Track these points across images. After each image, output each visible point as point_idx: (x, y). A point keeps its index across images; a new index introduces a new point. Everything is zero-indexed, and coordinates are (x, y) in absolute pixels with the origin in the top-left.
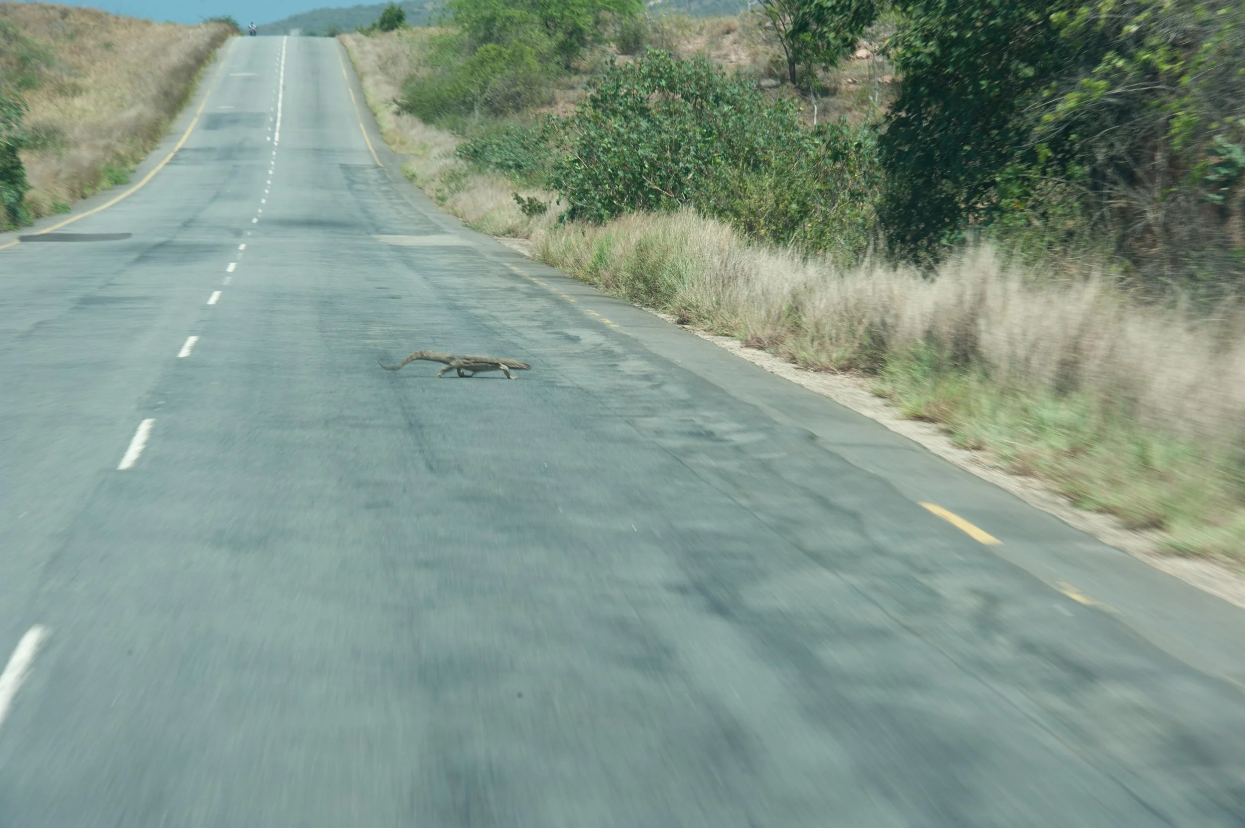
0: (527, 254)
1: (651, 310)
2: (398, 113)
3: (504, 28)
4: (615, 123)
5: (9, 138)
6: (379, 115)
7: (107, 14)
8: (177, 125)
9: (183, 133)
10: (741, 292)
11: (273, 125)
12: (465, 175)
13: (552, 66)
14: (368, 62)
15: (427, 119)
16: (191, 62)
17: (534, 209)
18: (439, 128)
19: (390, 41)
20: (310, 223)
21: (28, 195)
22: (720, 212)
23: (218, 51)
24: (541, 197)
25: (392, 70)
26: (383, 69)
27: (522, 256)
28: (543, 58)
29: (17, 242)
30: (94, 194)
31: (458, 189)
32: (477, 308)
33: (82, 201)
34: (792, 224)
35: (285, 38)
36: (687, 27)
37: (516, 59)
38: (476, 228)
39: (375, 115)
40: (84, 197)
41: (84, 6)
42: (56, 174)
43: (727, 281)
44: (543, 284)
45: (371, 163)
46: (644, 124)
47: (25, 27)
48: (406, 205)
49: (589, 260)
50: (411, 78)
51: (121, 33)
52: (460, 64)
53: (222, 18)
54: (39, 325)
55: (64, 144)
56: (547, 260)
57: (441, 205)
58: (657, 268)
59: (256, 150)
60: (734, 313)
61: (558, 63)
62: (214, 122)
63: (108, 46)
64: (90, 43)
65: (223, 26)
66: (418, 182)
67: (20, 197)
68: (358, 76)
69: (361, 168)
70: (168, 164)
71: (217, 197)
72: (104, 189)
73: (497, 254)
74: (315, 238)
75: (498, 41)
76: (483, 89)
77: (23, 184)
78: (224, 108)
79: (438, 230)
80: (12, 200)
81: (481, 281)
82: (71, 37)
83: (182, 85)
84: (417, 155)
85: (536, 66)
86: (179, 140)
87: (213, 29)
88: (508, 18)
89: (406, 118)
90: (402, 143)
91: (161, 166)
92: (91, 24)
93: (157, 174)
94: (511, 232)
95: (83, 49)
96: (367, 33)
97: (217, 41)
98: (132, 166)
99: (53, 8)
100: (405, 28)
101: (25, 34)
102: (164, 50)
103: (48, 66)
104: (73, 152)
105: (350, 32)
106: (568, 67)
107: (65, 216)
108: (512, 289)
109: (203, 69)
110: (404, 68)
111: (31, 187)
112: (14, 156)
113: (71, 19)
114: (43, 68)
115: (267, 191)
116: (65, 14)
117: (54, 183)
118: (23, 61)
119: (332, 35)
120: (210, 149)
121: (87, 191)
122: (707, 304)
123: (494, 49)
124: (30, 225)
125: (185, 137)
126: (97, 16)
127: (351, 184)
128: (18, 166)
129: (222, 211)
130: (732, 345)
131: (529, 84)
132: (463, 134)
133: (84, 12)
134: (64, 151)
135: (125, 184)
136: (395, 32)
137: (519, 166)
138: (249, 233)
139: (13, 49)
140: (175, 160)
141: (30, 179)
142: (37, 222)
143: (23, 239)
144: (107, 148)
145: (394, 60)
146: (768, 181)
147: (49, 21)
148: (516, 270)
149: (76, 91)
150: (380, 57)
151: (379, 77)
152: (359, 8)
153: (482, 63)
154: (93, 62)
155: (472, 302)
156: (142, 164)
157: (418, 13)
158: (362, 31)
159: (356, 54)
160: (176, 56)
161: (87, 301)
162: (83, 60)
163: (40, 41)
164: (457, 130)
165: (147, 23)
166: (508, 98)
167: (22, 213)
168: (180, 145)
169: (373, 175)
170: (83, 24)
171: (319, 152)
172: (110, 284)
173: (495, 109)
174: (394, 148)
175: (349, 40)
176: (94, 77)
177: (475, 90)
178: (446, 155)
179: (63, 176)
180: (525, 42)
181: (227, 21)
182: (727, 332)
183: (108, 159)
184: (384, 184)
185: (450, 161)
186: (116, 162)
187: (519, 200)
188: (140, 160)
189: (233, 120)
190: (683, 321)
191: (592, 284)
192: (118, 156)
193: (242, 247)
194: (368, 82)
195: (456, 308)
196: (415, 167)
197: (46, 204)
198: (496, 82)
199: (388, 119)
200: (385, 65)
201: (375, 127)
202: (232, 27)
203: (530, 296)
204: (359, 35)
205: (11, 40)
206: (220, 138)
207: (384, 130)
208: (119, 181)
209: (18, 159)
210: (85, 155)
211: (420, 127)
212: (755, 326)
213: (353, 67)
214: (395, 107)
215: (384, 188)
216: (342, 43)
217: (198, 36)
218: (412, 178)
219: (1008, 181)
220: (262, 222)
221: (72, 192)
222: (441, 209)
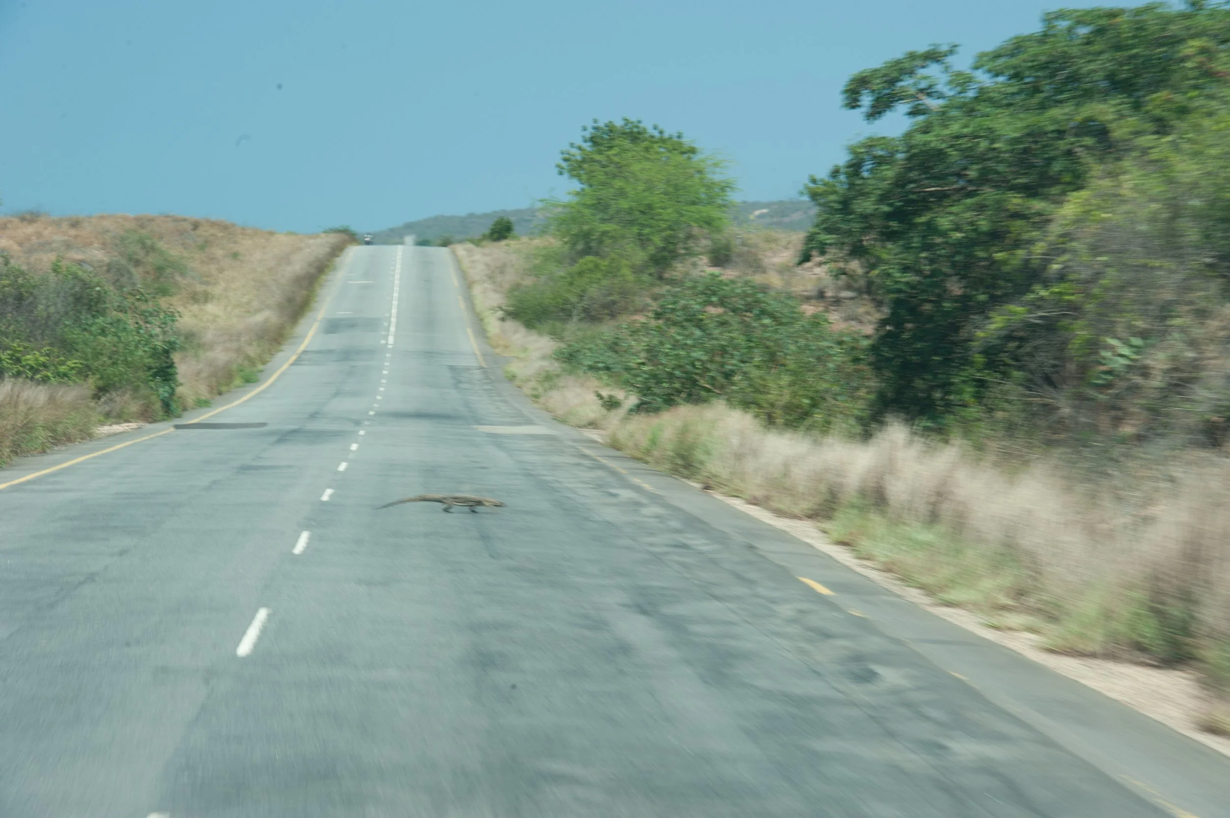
0: (600, 440)
1: (684, 480)
2: (503, 319)
3: (601, 242)
4: (673, 331)
5: (164, 342)
6: (486, 321)
7: (234, 225)
8: (299, 329)
9: (304, 337)
10: (750, 465)
11: (387, 329)
12: (558, 376)
13: (645, 277)
14: (478, 271)
15: (529, 325)
16: (313, 271)
17: (612, 404)
18: (540, 334)
19: (499, 251)
20: (420, 415)
21: (179, 390)
22: (746, 404)
23: (337, 259)
24: (619, 394)
25: (499, 278)
26: (491, 277)
27: (595, 442)
28: (637, 270)
29: (172, 429)
30: (228, 391)
31: (551, 388)
32: (546, 475)
33: (218, 397)
34: (806, 414)
35: (400, 247)
36: (775, 240)
37: (612, 272)
38: (563, 421)
39: (481, 320)
40: (220, 394)
41: (213, 218)
42: (198, 373)
43: (739, 457)
44: (604, 461)
45: (476, 365)
46: (698, 333)
47: (161, 238)
48: (504, 401)
49: (644, 443)
50: (517, 287)
51: (248, 242)
52: (562, 274)
53: (342, 229)
54: (215, 482)
55: (200, 346)
56: (615, 445)
57: (536, 402)
58: (691, 448)
59: (372, 352)
60: (743, 480)
61: (650, 274)
62: (333, 327)
63: (235, 256)
64: (219, 253)
65: (344, 236)
66: (517, 383)
67: (172, 393)
68: (468, 285)
69: (467, 369)
70: (293, 364)
71: (337, 394)
72: (238, 387)
73: (575, 441)
74: (424, 427)
75: (597, 254)
76: (581, 297)
77: (175, 381)
78: (342, 314)
79: (529, 422)
80: (166, 395)
81: (556, 459)
82: (202, 248)
83: (304, 292)
84: (518, 358)
85: (631, 277)
86: (301, 343)
87: (333, 239)
88: (605, 233)
89: (510, 324)
90: (506, 347)
91: (285, 366)
92: (220, 234)
93: (283, 374)
94: (593, 424)
95: (212, 259)
96: (477, 243)
97: (337, 250)
98: (260, 367)
99: (185, 220)
100: (514, 238)
101: (161, 245)
102: (285, 259)
103: (182, 274)
104: (210, 354)
105: (461, 242)
106: (661, 278)
107: (206, 409)
108: (578, 465)
109: (323, 277)
110: (510, 278)
111: (181, 384)
112: (168, 357)
113: (200, 231)
114: (178, 278)
115: (382, 389)
116: (196, 226)
117: (197, 381)
118: (160, 270)
119: (446, 243)
120: (330, 352)
121: (224, 389)
122: (724, 473)
123: (591, 262)
124: (179, 417)
125: (306, 342)
126: (225, 227)
127: (457, 383)
128: (171, 366)
129: (344, 405)
130: (738, 504)
131: (624, 294)
132: (561, 339)
133: (213, 224)
134: (201, 352)
135: (254, 382)
136: (503, 243)
137: (608, 368)
138: (366, 423)
139: (150, 259)
140: (296, 363)
141: (180, 378)
142: (185, 414)
143: (177, 427)
144: (238, 350)
145: (502, 269)
146: (786, 379)
147: (181, 233)
148: (587, 452)
149: (207, 298)
150: (488, 265)
151: (487, 285)
152: (471, 215)
153: (581, 274)
154: (221, 270)
155: (545, 472)
156: (269, 365)
157: (530, 221)
158: (472, 241)
159: (466, 263)
160: (298, 266)
161: (245, 469)
162: (213, 268)
163: (174, 251)
164: (555, 334)
165: (272, 233)
166: (605, 306)
167: (173, 406)
168: (302, 348)
169: (477, 375)
170: (212, 235)
171: (429, 355)
172: (260, 458)
173: (591, 316)
174: (498, 351)
175: (461, 250)
176: (223, 285)
177: (574, 299)
178: (544, 358)
179: (204, 375)
180: (621, 256)
181: (345, 231)
182: (736, 494)
183: (240, 361)
184: (487, 383)
185: (545, 363)
186: (246, 363)
187: (600, 397)
188: (267, 362)
189: (350, 324)
190: (707, 487)
191: (647, 462)
192: (248, 358)
193: (362, 433)
194: (477, 290)
195: (531, 475)
196: (515, 368)
197: (190, 401)
198: (593, 291)
199: (493, 325)
200: (495, 273)
201: (481, 331)
202: (350, 237)
203: (591, 468)
204: (470, 246)
205: (148, 252)
206: (337, 341)
207: (489, 335)
208: (250, 380)
209: (172, 359)
210: (220, 356)
211: (522, 330)
212: (754, 487)
213: (463, 275)
214: (500, 314)
215: (487, 387)
216: (454, 253)
217: (318, 247)
218: (513, 378)
219: (964, 382)
220: (379, 414)
221: (211, 389)
222: (536, 405)
